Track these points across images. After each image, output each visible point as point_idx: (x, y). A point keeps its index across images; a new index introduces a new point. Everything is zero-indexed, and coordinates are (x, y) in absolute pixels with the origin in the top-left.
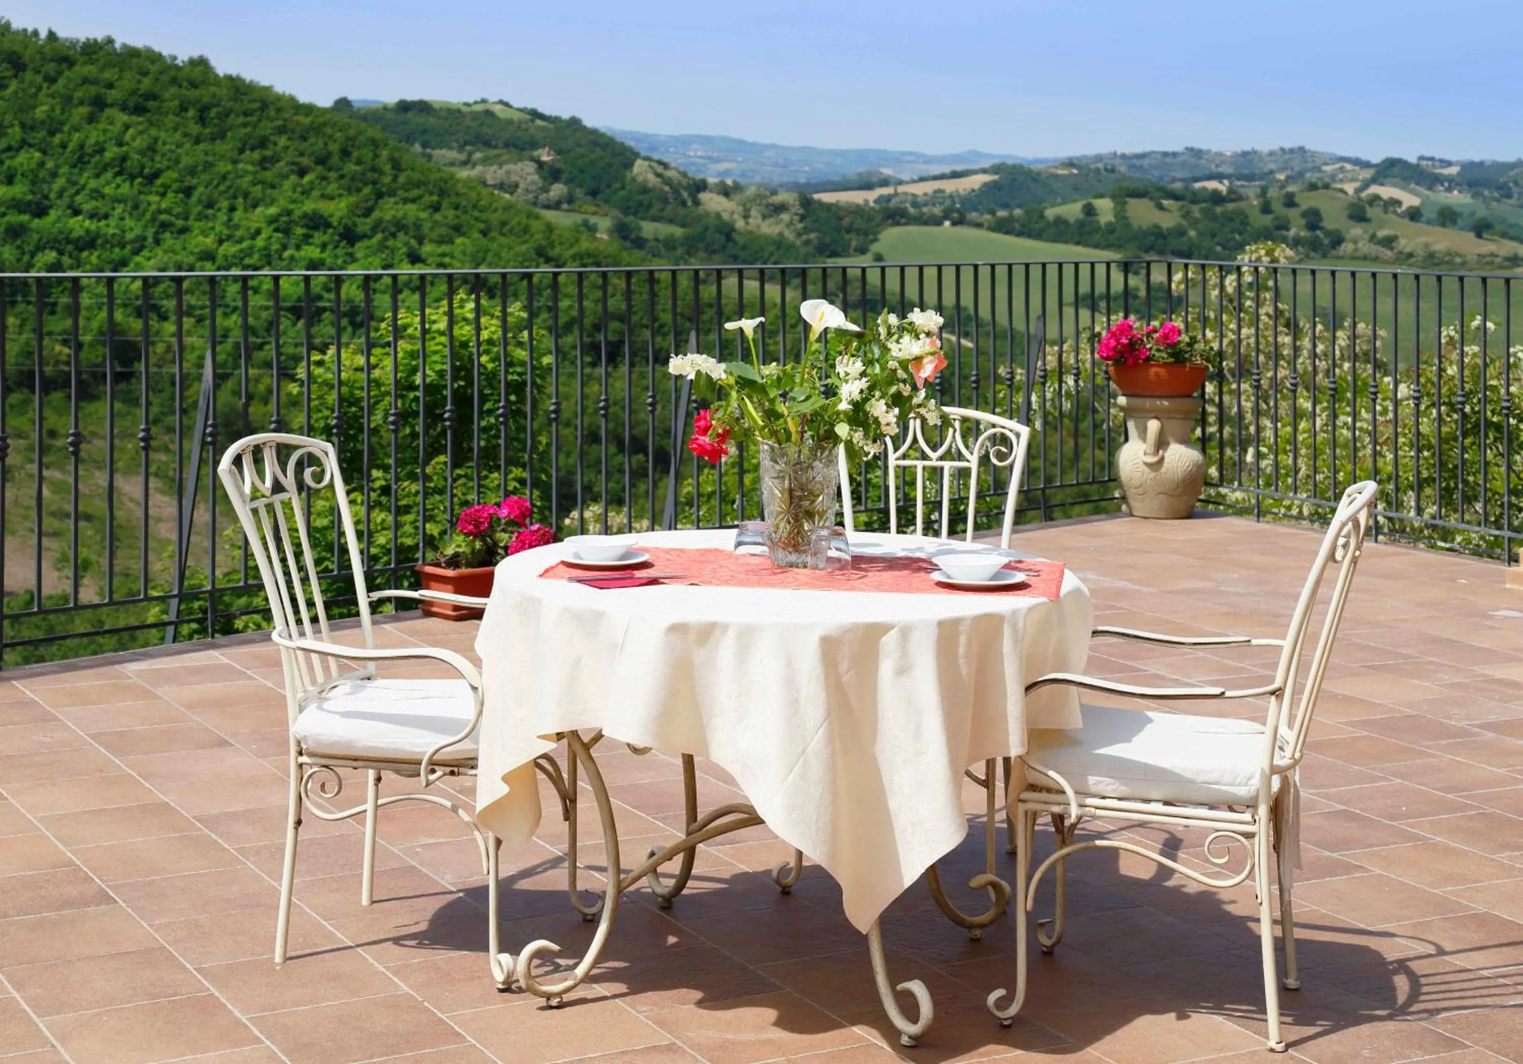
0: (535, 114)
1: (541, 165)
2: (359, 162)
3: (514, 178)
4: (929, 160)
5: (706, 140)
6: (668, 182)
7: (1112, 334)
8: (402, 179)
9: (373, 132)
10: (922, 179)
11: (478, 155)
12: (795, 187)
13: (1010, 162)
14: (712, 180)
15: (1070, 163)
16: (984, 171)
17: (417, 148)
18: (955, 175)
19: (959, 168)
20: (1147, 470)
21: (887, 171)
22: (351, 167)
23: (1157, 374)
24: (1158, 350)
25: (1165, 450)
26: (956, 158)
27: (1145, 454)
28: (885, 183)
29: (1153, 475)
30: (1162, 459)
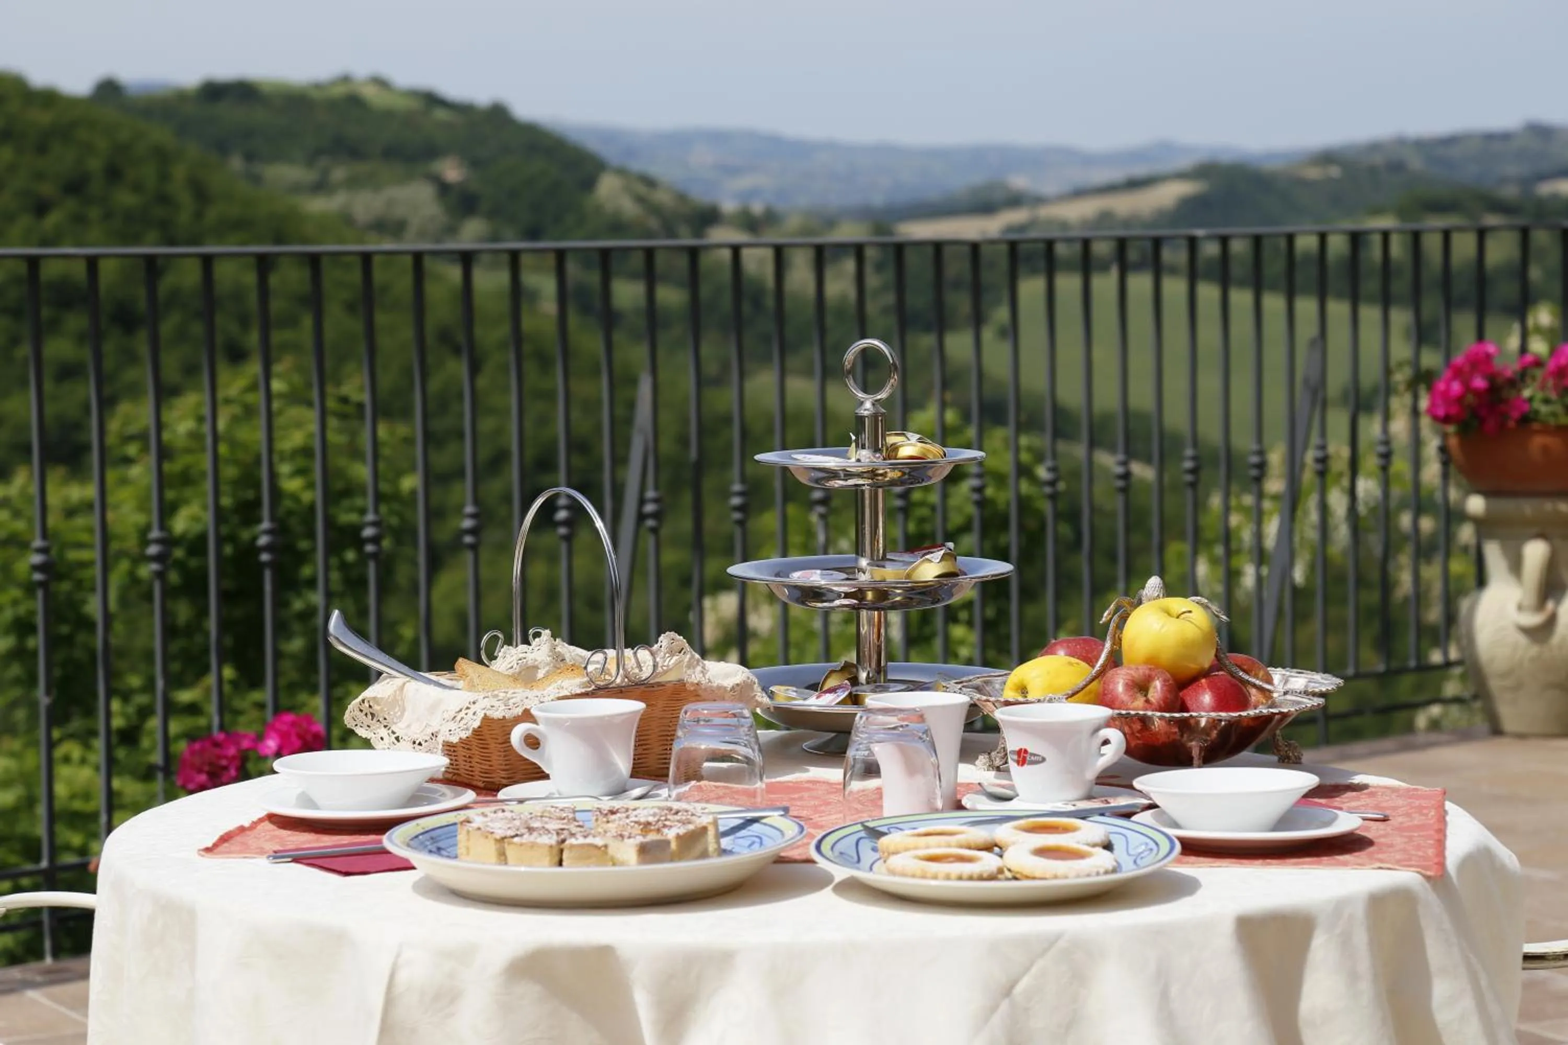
0: (432, 100)
1: (444, 188)
2: (137, 188)
3: (399, 212)
4: (1089, 160)
5: (718, 138)
6: (655, 209)
7: (1457, 372)
8: (212, 214)
9: (161, 134)
10: (1079, 193)
11: (339, 173)
12: (865, 213)
13: (1226, 158)
14: (729, 206)
15: (1327, 158)
16: (1181, 176)
17: (236, 163)
18: (1134, 184)
19: (1140, 170)
20: (1522, 640)
21: (1019, 182)
22: (125, 198)
23: (1545, 449)
24: (1547, 401)
25: (1558, 602)
26: (1136, 155)
27: (1520, 608)
28: (1015, 200)
29: (1534, 650)
30: (1551, 622)
